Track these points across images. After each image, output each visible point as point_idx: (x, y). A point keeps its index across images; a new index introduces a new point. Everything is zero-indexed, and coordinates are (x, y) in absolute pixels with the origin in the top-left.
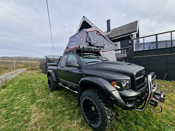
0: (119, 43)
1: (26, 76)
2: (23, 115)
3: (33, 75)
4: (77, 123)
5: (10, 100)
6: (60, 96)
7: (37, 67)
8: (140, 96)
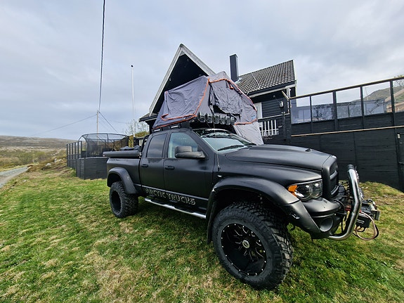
0: (259, 106)
1: (33, 187)
2: (76, 278)
3: (50, 183)
4: (214, 280)
5: (19, 248)
6: (148, 227)
7: (57, 161)
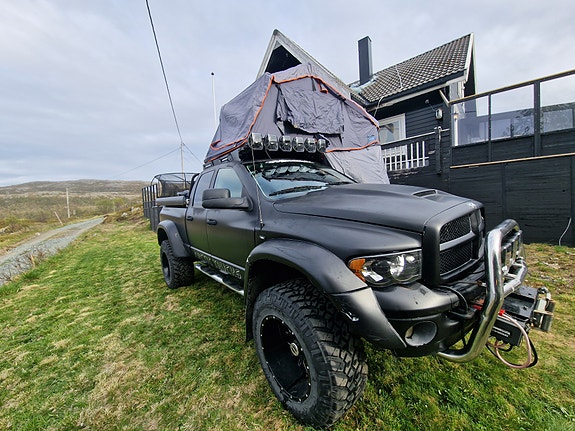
0: (400, 121)
1: (103, 242)
2: (75, 369)
3: (121, 238)
4: (244, 396)
5: (45, 320)
6: (196, 305)
7: (134, 210)
8: (456, 309)
